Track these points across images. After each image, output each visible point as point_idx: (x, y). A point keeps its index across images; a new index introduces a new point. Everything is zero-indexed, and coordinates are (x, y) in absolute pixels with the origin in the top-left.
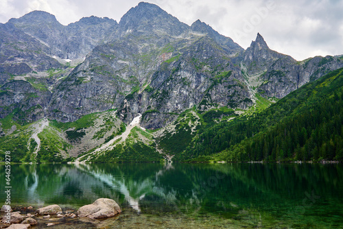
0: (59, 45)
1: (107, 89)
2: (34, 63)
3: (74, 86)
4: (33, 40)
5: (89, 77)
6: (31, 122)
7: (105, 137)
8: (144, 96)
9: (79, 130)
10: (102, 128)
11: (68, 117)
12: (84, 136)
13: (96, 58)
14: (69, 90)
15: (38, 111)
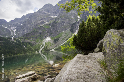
0: (53, 13)
1: (66, 23)
2: (46, 20)
3: (55, 24)
4: (45, 13)
5: (60, 20)
6: (44, 39)
7: (65, 40)
8: (80, 22)
9: (57, 38)
10: (64, 36)
11: (55, 35)
12: (59, 40)
13: (61, 13)
14: (54, 26)
15: (46, 34)
